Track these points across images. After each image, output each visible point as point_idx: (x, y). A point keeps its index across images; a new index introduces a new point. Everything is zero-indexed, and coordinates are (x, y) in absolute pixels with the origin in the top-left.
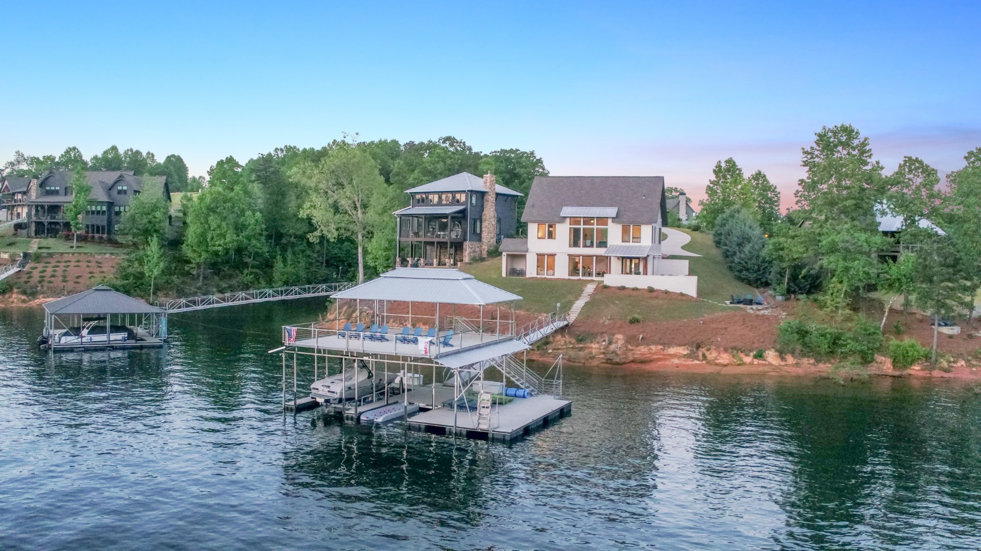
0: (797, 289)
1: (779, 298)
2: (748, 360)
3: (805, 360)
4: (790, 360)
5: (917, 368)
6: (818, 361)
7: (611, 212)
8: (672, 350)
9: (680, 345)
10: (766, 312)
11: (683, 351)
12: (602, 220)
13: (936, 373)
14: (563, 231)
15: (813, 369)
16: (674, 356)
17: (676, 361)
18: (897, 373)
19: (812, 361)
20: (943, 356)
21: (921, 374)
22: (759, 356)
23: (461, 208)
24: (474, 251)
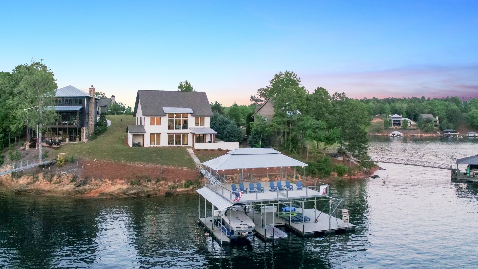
7: (189, 110)
12: (186, 115)
14: (165, 120)
23: (81, 107)
24: (87, 133)
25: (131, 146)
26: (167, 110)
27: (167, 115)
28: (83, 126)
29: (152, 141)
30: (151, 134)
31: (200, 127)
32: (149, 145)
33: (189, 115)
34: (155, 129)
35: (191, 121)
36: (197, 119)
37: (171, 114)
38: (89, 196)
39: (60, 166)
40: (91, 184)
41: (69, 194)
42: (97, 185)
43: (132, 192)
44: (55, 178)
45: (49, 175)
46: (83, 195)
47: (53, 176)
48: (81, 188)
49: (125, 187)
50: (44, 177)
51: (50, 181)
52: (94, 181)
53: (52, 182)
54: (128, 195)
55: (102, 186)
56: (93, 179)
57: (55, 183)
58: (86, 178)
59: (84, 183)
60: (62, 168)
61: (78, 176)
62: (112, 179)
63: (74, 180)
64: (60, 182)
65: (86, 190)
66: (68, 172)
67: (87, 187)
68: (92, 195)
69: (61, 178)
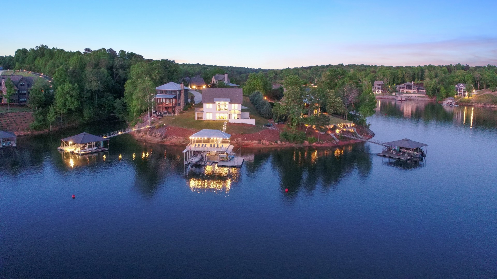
0: (281, 121)
1: (276, 124)
2: (273, 143)
3: (287, 143)
4: (283, 143)
5: (314, 144)
6: (290, 143)
7: (229, 100)
8: (254, 142)
9: (256, 140)
10: (274, 129)
11: (256, 142)
13: (319, 145)
15: (289, 145)
16: (255, 143)
17: (255, 145)
18: (310, 145)
19: (289, 143)
20: (321, 141)
21: (316, 145)
22: (276, 142)
23: (175, 95)
24: (179, 109)
25: (196, 119)
26: (216, 100)
28: (176, 106)
30: (207, 113)
32: (206, 119)
38: (166, 144)
39: (157, 129)
41: (157, 142)
42: (170, 139)
44: (153, 134)
45: (151, 133)
46: (163, 143)
47: (153, 133)
48: (164, 140)
49: (182, 141)
50: (149, 133)
52: (169, 137)
53: (152, 136)
54: (182, 144)
55: (172, 140)
56: (169, 136)
58: (166, 135)
59: (165, 137)
60: (158, 130)
61: (163, 134)
62: (178, 136)
63: (161, 136)
64: (155, 136)
66: (159, 132)
67: (166, 139)
68: (167, 143)
69: (156, 135)
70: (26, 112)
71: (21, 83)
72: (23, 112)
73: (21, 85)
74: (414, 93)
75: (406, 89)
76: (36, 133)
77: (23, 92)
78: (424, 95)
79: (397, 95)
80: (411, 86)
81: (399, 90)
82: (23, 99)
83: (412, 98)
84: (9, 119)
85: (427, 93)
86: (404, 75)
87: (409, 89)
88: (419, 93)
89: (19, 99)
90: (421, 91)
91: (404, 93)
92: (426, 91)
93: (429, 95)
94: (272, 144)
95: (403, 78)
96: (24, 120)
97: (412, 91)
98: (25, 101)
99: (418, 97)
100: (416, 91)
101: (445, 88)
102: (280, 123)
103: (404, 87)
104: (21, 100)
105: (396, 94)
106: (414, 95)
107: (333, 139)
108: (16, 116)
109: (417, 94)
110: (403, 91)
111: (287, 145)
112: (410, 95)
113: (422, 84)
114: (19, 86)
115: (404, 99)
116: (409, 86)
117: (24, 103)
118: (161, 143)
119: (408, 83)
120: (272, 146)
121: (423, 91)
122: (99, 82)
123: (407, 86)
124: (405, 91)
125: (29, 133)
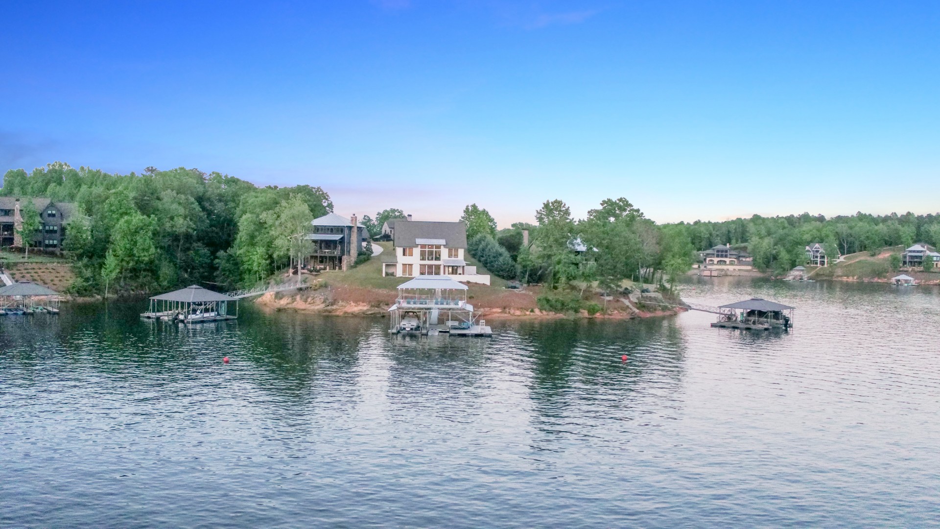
0: (533, 281)
1: (525, 285)
2: (528, 313)
3: (551, 313)
4: (544, 312)
5: (598, 314)
6: (556, 313)
7: (442, 242)
8: (495, 310)
9: (497, 308)
10: (523, 292)
11: (499, 310)
12: (438, 247)
13: (606, 316)
14: (417, 251)
15: (555, 317)
16: (496, 312)
17: (497, 315)
18: (591, 317)
19: (554, 313)
20: (609, 309)
21: (601, 317)
22: (532, 311)
23: (341, 236)
24: (348, 262)
25: (384, 275)
26: (419, 241)
27: (419, 246)
28: (343, 254)
29: (404, 271)
30: (403, 265)
31: (453, 259)
32: (401, 275)
33: (442, 247)
34: (407, 260)
35: (444, 253)
36: (450, 251)
37: (423, 246)
38: (335, 315)
39: (315, 290)
40: (337, 305)
41: (319, 312)
42: (342, 306)
43: (370, 312)
44: (309, 300)
45: (305, 297)
46: (331, 314)
47: (308, 297)
48: (329, 308)
49: (365, 308)
50: (301, 298)
51: (306, 301)
52: (341, 303)
53: (307, 303)
55: (347, 307)
56: (340, 302)
57: (310, 304)
58: (335, 300)
59: (332, 304)
60: (317, 292)
61: (329, 298)
62: (356, 301)
63: (324, 302)
64: (314, 303)
65: (334, 310)
66: (321, 295)
67: (334, 307)
68: (338, 313)
69: (315, 300)
70: (58, 263)
71: (50, 212)
72: (54, 262)
73: (49, 215)
74: (731, 263)
75: (718, 256)
76: (80, 300)
77: (51, 228)
78: (749, 268)
79: (702, 267)
80: (726, 251)
81: (705, 260)
82: (51, 242)
83: (729, 273)
84: (28, 273)
85: (755, 264)
86: (711, 234)
87: (722, 256)
88: (741, 263)
89: (44, 241)
90: (744, 259)
91: (713, 264)
92: (753, 261)
93: (759, 267)
94: (526, 315)
95: (709, 238)
96: (57, 277)
97: (728, 260)
98: (54, 246)
99: (739, 270)
100: (735, 260)
101: (789, 252)
102: (531, 284)
103: (714, 254)
104: (47, 242)
105: (699, 267)
106: (731, 268)
107: (628, 307)
108: (40, 269)
109: (736, 265)
110: (711, 260)
111: (550, 316)
112: (725, 267)
113: (745, 249)
114: (45, 215)
115: (714, 273)
116: (722, 251)
117: (51, 249)
118: (327, 314)
119: (720, 247)
120: (525, 317)
121: (748, 259)
122: (188, 219)
123: (718, 251)
124: (716, 260)
125: (69, 297)
